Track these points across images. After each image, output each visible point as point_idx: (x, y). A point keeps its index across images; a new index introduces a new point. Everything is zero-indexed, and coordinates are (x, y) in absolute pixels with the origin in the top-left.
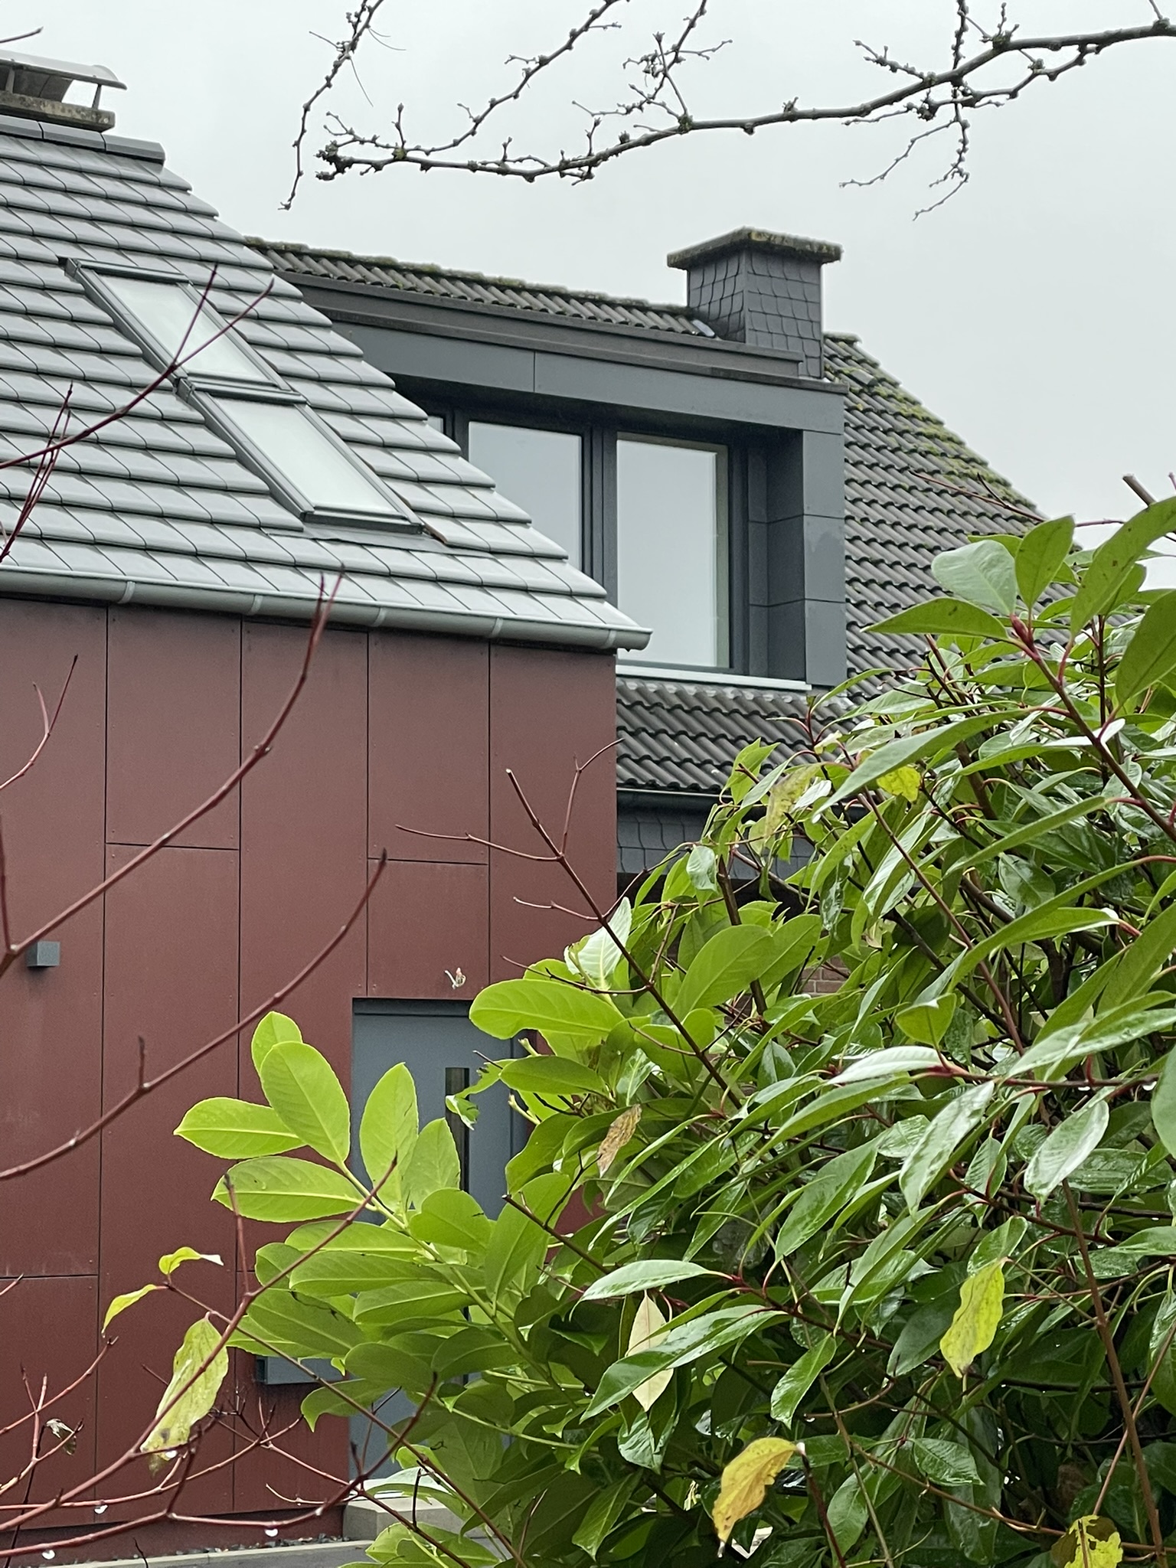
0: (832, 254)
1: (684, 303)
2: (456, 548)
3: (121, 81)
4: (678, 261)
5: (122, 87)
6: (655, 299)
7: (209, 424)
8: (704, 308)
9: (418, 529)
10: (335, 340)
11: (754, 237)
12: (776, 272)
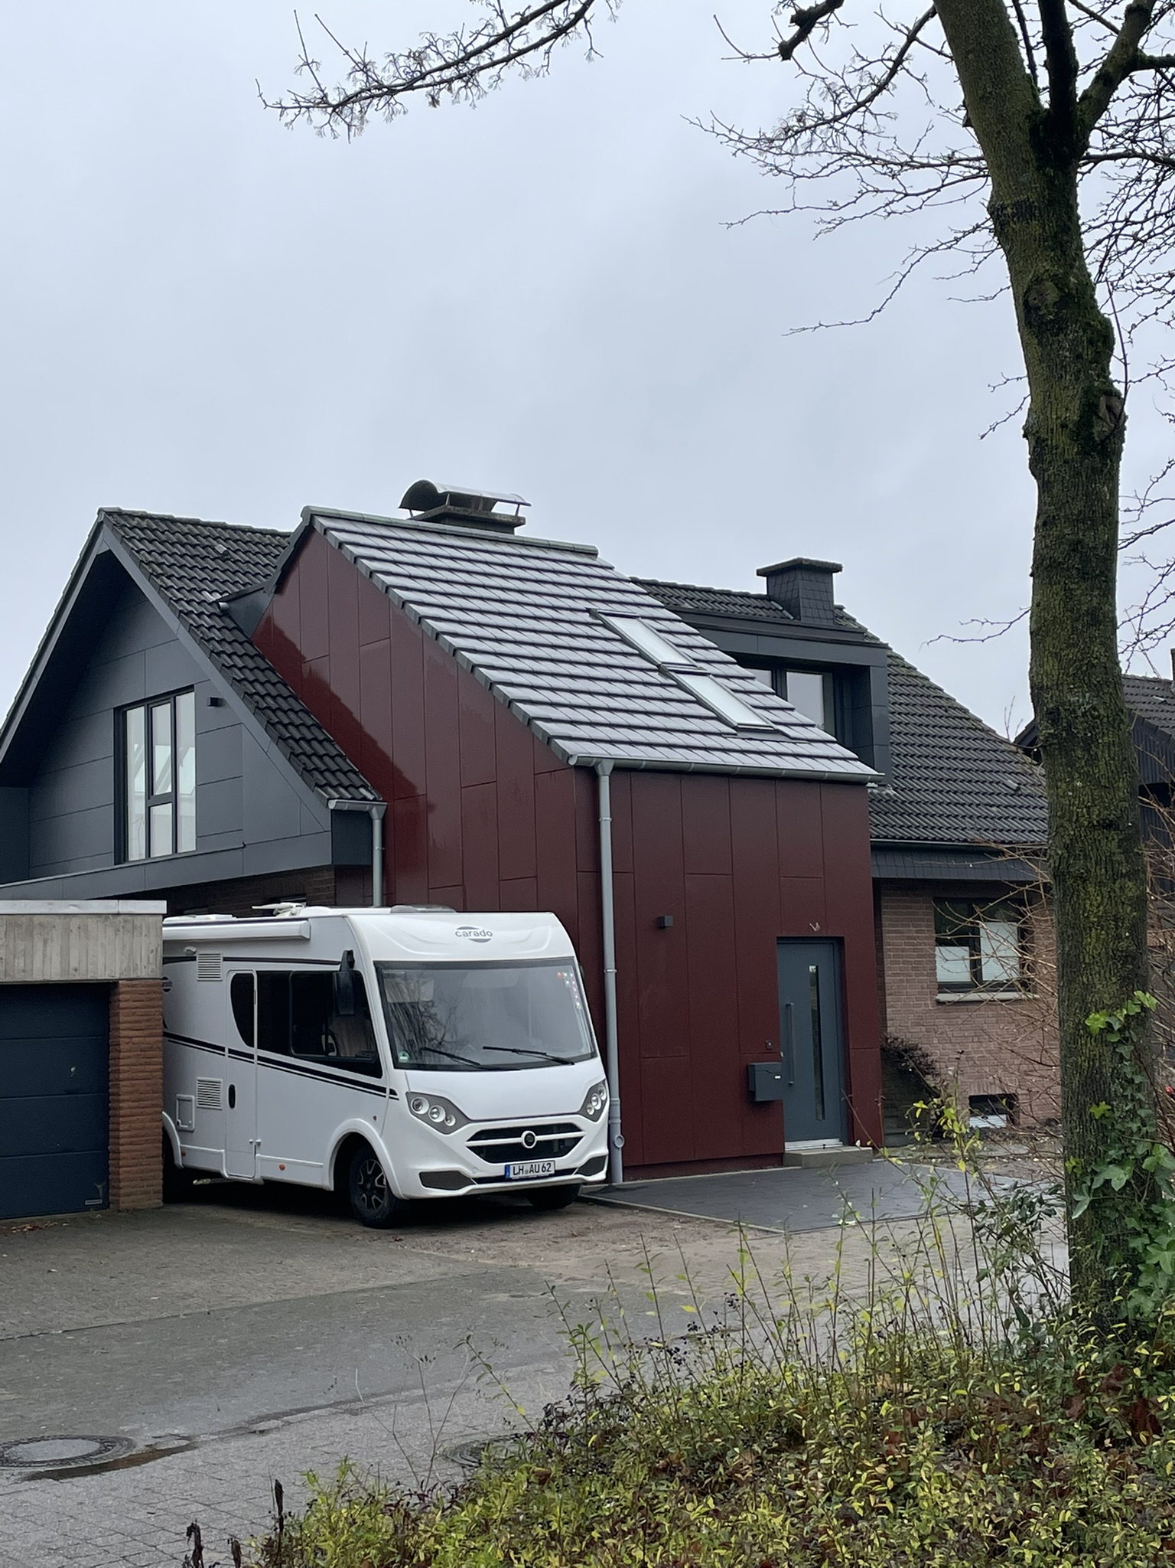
0: (838, 568)
1: (765, 593)
2: (795, 740)
3: (528, 502)
4: (760, 573)
5: (529, 505)
6: (753, 592)
7: (680, 686)
8: (777, 596)
9: (778, 732)
10: (701, 641)
11: (804, 563)
12: (812, 578)
